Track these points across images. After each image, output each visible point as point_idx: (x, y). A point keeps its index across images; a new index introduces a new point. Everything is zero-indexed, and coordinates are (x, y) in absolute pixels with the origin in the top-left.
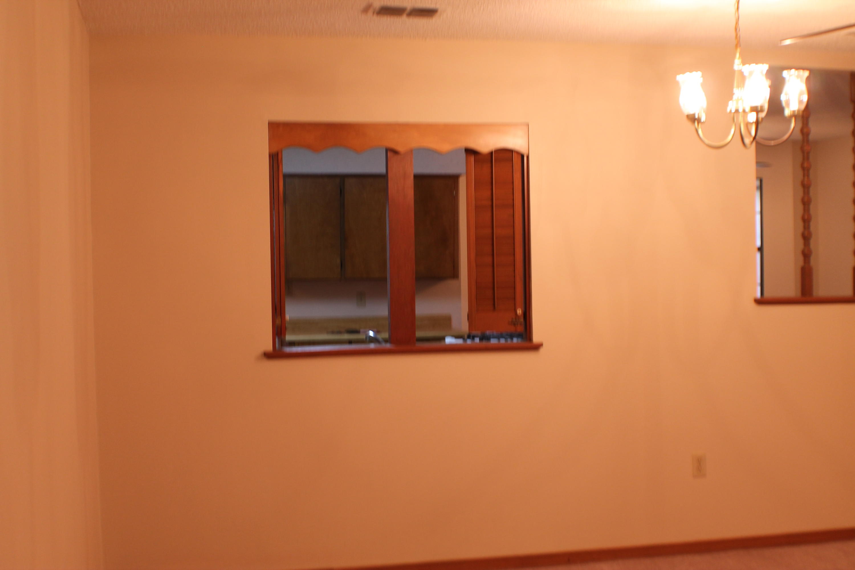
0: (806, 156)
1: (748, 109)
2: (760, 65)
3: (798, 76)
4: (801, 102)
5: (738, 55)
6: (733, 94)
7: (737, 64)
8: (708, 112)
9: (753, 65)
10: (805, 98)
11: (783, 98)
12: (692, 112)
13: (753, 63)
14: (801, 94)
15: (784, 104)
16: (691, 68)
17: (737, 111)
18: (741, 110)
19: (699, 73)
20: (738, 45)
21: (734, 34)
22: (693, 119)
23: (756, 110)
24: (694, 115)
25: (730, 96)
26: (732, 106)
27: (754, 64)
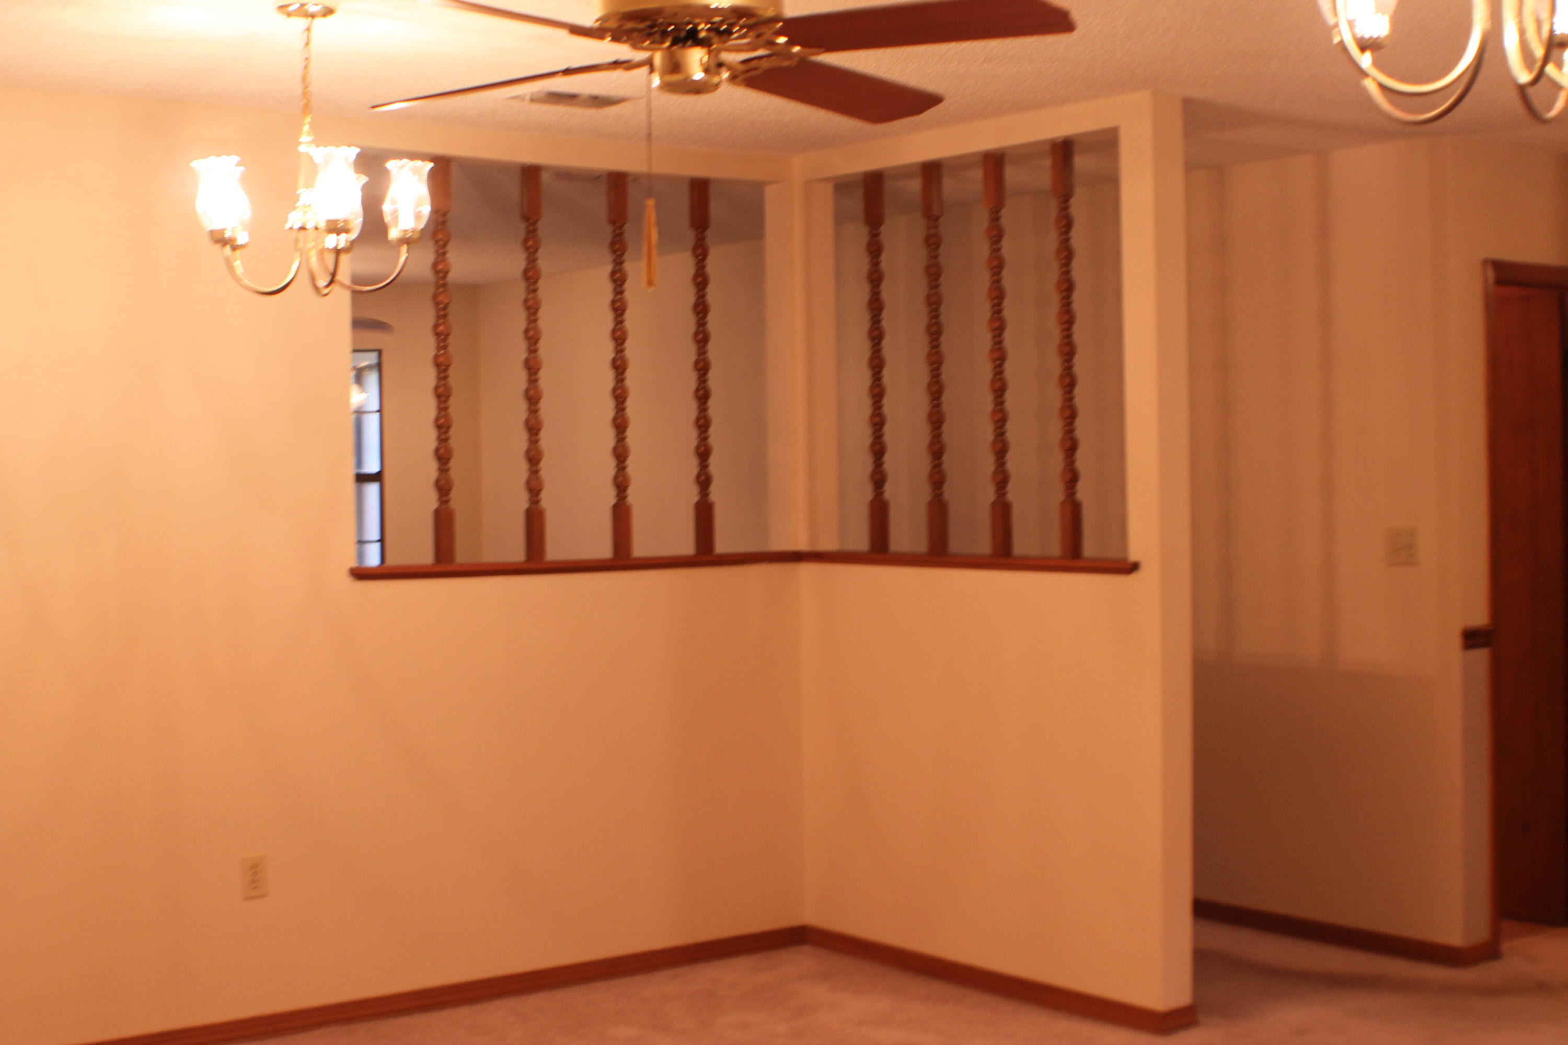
0: (442, 314)
1: (322, 225)
2: (344, 149)
3: (415, 171)
4: (418, 216)
5: (306, 128)
6: (297, 198)
7: (306, 144)
8: (253, 227)
9: (331, 149)
10: (426, 209)
11: (387, 208)
12: (217, 226)
13: (331, 145)
14: (419, 203)
15: (387, 219)
16: (220, 148)
17: (303, 228)
18: (310, 226)
19: (235, 159)
20: (306, 109)
21: (299, 89)
22: (221, 240)
23: (335, 228)
24: (222, 231)
25: (291, 202)
26: (294, 220)
27: (334, 147)
